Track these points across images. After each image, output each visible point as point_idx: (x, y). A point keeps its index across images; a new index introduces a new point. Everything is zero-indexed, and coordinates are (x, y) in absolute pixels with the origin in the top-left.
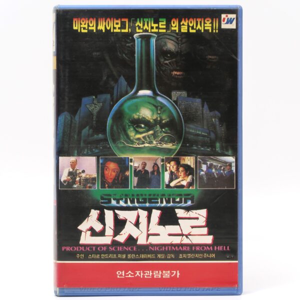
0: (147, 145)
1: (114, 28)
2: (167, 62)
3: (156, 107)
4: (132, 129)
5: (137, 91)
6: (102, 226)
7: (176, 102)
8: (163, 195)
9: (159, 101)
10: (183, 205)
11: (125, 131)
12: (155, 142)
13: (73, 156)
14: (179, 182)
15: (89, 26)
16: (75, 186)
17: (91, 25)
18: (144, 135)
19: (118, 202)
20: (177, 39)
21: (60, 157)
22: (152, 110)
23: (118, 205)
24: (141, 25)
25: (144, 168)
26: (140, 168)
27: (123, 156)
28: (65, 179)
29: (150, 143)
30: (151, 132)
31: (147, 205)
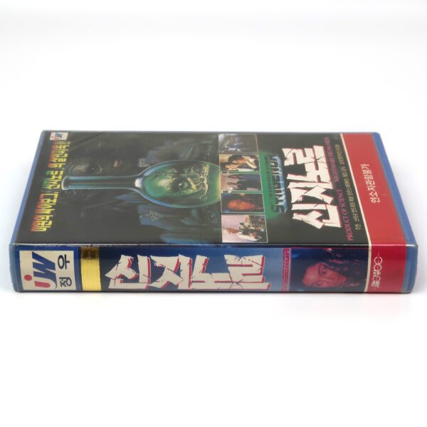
0: (205, 182)
1: (51, 202)
2: (101, 170)
3: (156, 176)
4: (185, 191)
5: (137, 188)
6: (314, 212)
7: (151, 165)
8: (268, 173)
9: (150, 175)
10: (279, 161)
11: (187, 196)
12: (202, 177)
13: (221, 231)
14: (251, 163)
15: (44, 220)
16: (263, 230)
17: (43, 218)
18: (192, 183)
19: (282, 201)
20: (73, 164)
21: (223, 241)
22: (162, 178)
23: (285, 201)
24: (51, 186)
25: (235, 184)
26: (236, 187)
27: (220, 197)
28: (253, 238)
29: (203, 180)
30: (189, 179)
31: (281, 182)
